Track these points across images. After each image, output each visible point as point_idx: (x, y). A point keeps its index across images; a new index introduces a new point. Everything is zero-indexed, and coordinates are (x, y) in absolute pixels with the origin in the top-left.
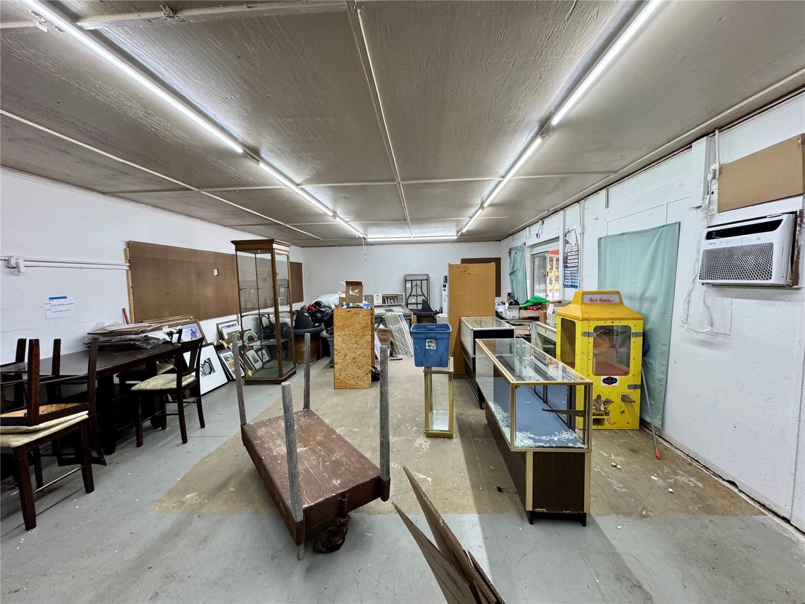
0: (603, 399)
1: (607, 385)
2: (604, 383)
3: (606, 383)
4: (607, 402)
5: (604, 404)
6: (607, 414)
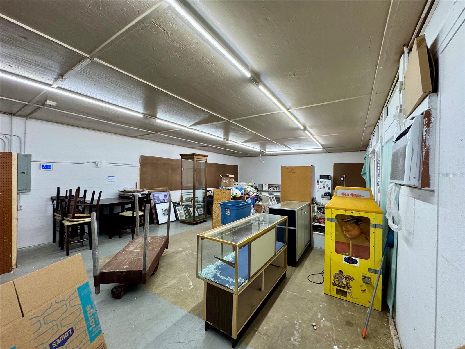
0: (345, 274)
1: (348, 263)
2: (345, 261)
3: (347, 262)
4: (348, 278)
5: (346, 279)
6: (349, 288)
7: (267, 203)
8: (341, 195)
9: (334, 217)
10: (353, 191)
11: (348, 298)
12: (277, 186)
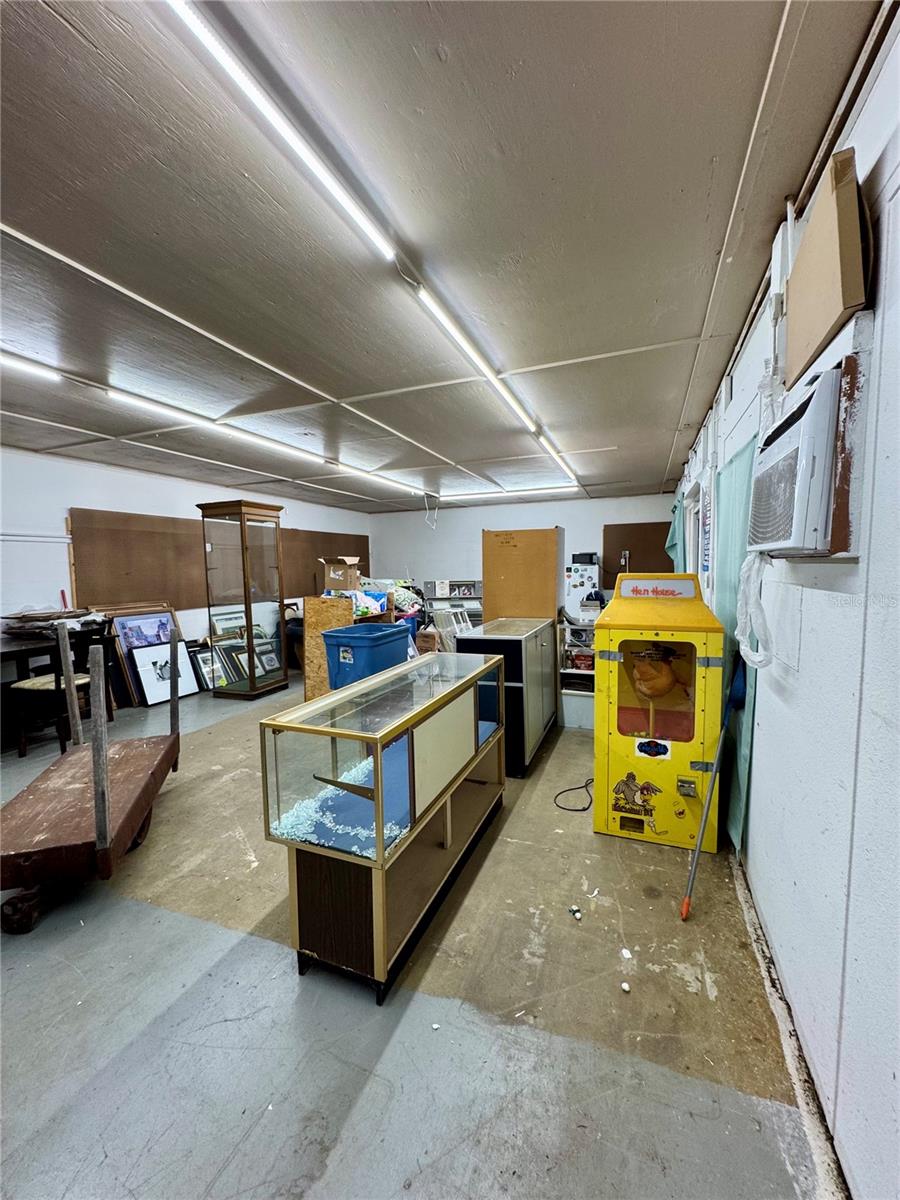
0: (640, 782)
1: (646, 755)
2: (641, 751)
3: (646, 752)
4: (647, 789)
5: (642, 793)
6: (649, 812)
7: (449, 629)
8: (631, 594)
9: (615, 648)
10: (657, 581)
11: (647, 834)
12: (471, 586)
